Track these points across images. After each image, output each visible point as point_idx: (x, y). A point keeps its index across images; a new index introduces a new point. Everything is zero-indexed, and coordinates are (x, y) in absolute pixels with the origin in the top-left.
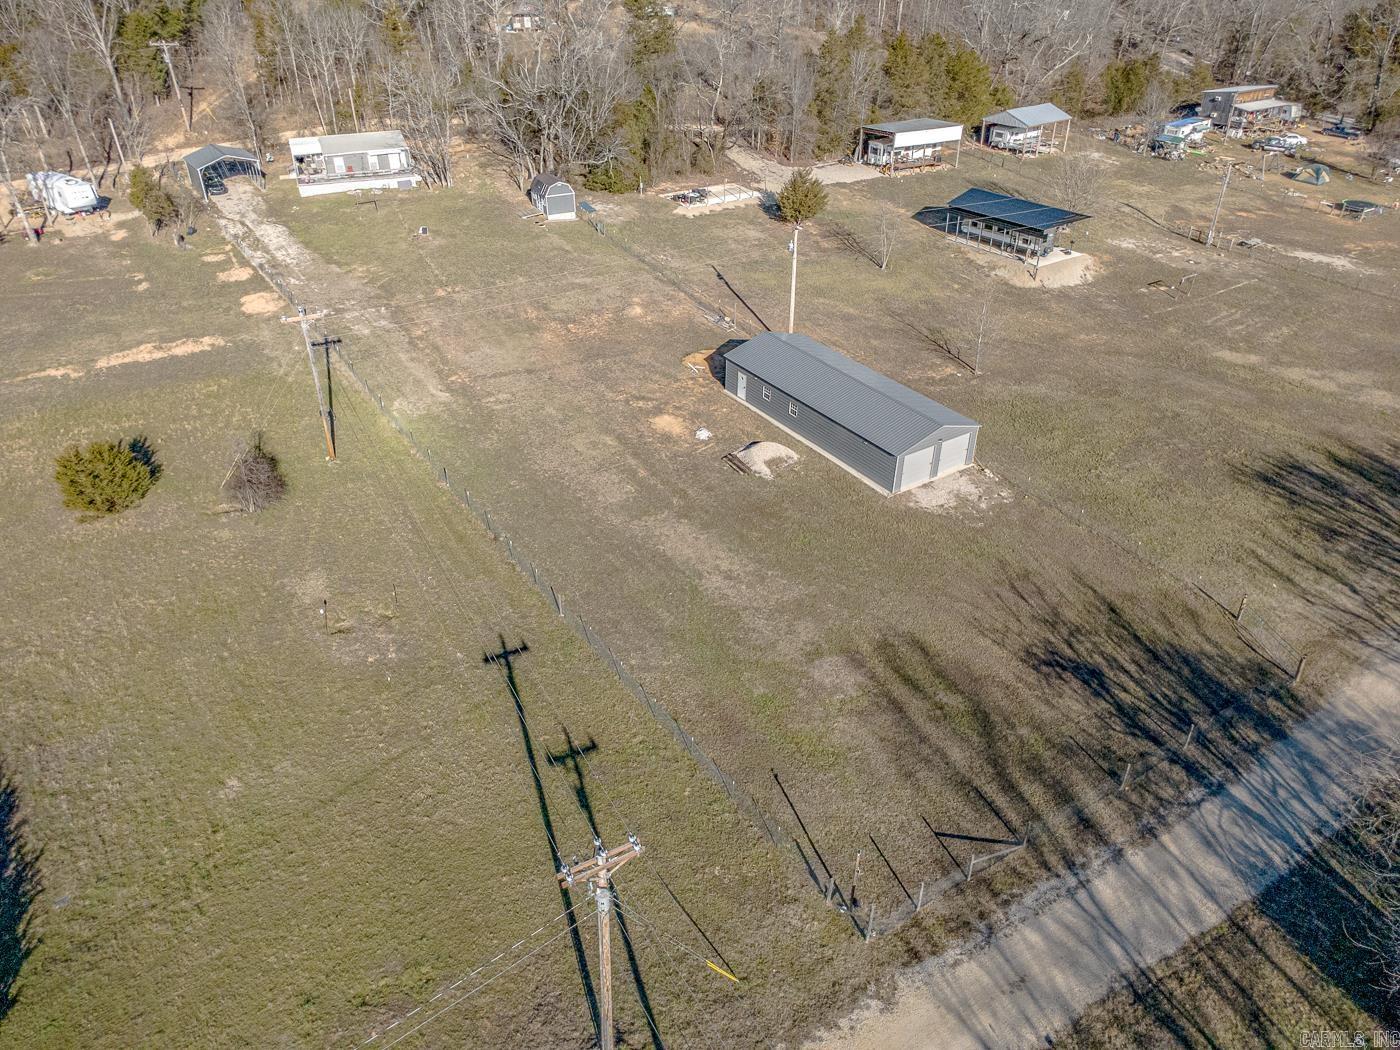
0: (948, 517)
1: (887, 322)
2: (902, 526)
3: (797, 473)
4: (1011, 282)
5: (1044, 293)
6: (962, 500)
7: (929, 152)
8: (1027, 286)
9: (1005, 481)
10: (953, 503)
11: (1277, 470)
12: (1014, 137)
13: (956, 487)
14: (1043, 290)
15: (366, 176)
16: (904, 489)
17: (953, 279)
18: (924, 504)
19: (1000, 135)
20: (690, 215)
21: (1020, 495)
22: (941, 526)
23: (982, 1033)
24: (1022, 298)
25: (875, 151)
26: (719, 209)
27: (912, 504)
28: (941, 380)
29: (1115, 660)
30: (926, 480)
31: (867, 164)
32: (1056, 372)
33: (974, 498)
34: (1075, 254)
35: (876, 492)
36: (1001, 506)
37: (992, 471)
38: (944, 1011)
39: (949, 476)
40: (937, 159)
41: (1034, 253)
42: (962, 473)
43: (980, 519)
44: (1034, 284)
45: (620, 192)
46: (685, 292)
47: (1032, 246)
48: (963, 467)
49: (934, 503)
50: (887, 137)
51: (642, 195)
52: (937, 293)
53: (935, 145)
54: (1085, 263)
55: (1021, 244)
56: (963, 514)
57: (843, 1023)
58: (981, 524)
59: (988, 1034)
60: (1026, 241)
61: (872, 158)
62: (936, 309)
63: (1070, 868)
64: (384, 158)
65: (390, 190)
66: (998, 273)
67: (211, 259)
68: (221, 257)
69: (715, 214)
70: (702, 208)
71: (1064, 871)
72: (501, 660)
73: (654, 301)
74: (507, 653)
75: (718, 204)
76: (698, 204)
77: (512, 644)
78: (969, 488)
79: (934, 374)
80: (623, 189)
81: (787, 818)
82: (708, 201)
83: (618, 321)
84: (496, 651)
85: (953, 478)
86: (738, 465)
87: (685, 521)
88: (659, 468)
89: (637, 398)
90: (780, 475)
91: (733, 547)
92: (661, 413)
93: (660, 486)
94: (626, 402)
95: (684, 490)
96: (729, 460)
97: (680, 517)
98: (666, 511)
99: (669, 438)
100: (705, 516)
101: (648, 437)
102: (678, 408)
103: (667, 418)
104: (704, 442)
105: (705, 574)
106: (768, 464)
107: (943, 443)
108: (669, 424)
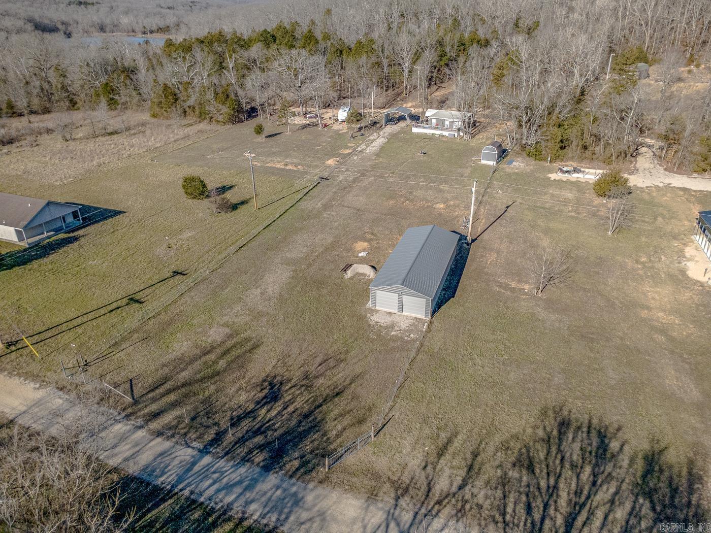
6: (391, 326)
8: (695, 277)
10: (384, 325)
11: (585, 425)
13: (400, 321)
15: (441, 129)
16: (378, 308)
18: (373, 318)
23: (29, 411)
27: (368, 315)
29: (293, 403)
30: (392, 311)
38: (37, 400)
42: (415, 319)
48: (421, 317)
51: (548, 164)
57: (27, 382)
63: (126, 416)
64: (452, 123)
65: (443, 136)
66: (688, 264)
67: (349, 145)
68: (353, 145)
69: (568, 182)
70: (565, 177)
71: (123, 415)
72: (176, 273)
73: (458, 206)
74: (181, 273)
75: (578, 178)
76: (566, 175)
77: (185, 273)
78: (404, 325)
79: (513, 285)
80: (541, 159)
81: (123, 346)
82: (575, 175)
83: (428, 207)
84: (180, 271)
85: (407, 318)
86: (346, 268)
87: (292, 273)
88: (324, 255)
89: (372, 233)
90: (352, 279)
91: (284, 287)
92: (370, 241)
93: (310, 260)
94: (365, 233)
95: (313, 265)
96: (347, 265)
97: (293, 271)
98: (294, 267)
99: (350, 250)
100: (300, 275)
101: (345, 246)
102: (378, 243)
103: (366, 244)
104: (358, 257)
105: (259, 288)
106: (357, 274)
107: (405, 296)
108: (361, 246)
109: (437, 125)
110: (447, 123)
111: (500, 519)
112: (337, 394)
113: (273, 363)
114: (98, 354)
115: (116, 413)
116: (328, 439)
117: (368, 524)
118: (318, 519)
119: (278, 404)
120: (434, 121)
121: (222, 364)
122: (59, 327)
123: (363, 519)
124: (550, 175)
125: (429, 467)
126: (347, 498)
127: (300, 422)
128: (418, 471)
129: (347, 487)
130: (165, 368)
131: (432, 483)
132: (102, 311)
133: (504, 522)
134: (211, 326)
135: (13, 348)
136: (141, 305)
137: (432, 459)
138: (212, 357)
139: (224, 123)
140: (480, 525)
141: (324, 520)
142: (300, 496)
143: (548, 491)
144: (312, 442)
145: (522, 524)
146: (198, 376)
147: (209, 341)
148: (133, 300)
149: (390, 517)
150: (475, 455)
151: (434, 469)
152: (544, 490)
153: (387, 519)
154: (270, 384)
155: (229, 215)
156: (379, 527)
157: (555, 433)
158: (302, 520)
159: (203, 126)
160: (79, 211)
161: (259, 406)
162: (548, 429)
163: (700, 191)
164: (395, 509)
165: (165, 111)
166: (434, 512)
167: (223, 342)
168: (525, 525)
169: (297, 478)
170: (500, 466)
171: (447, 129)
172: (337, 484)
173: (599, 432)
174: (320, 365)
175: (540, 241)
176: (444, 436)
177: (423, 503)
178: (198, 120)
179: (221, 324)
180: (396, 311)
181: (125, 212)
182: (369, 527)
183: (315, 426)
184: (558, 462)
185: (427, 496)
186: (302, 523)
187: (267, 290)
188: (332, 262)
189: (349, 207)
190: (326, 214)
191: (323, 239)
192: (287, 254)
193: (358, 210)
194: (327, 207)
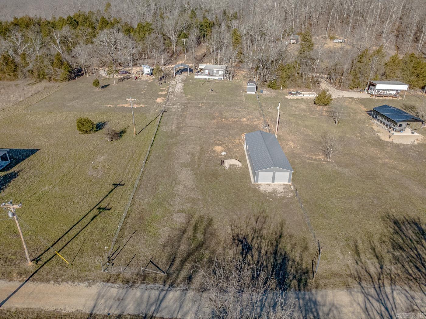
0: (264, 194)
3: (237, 170)
4: (381, 138)
5: (390, 144)
6: (274, 191)
7: (394, 92)
8: (386, 140)
9: (295, 191)
10: (270, 191)
11: (405, 221)
13: (277, 188)
15: (212, 75)
16: (259, 183)
18: (261, 189)
20: (289, 98)
21: (295, 196)
22: (258, 196)
23: (98, 303)
24: (379, 143)
25: (371, 89)
27: (257, 188)
29: (261, 248)
30: (269, 183)
31: (368, 93)
33: (279, 192)
34: (416, 134)
35: (251, 181)
36: (284, 197)
37: (294, 187)
38: (97, 294)
40: (395, 95)
42: (284, 185)
43: (273, 198)
44: (389, 140)
46: (264, 118)
48: (286, 183)
49: (265, 189)
50: (374, 85)
51: (281, 91)
53: (397, 90)
54: (419, 138)
56: (270, 195)
57: (76, 283)
58: (271, 199)
59: (99, 304)
63: (170, 285)
64: (218, 71)
65: (215, 80)
66: (379, 134)
67: (162, 89)
68: (164, 89)
69: (297, 99)
70: (295, 97)
71: (167, 285)
72: (116, 185)
73: (253, 118)
74: (119, 185)
75: (301, 97)
76: (295, 96)
77: (122, 183)
78: (281, 189)
79: (314, 157)
80: (276, 89)
81: (125, 241)
82: (298, 95)
83: (237, 121)
84: (118, 183)
85: (279, 185)
86: (222, 163)
87: (192, 171)
88: (202, 158)
89: (219, 140)
90: (230, 169)
91: (195, 181)
92: (220, 145)
93: (197, 162)
94: (215, 141)
95: (201, 165)
96: (221, 161)
97: (192, 170)
98: (190, 168)
99: (214, 152)
100: (198, 172)
101: (209, 150)
102: (226, 146)
103: (220, 147)
104: (222, 155)
105: (180, 185)
106: (231, 165)
107: (276, 173)
108: (218, 149)
109: (209, 73)
110: (215, 72)
111: (411, 278)
112: (280, 236)
113: (229, 228)
114: (111, 250)
115: (162, 286)
116: (298, 263)
117: (359, 301)
118: (333, 309)
119: (254, 251)
120: (207, 71)
121: (199, 236)
122: (63, 239)
123: (355, 301)
124: (287, 97)
125: (359, 262)
126: (337, 292)
127: (275, 258)
128: (356, 266)
129: (332, 286)
130: (166, 248)
131: (367, 269)
132: (86, 221)
133: (414, 278)
134: (172, 215)
135: (41, 263)
136: (111, 211)
137: (356, 257)
138: (189, 233)
139: (62, 80)
140: (406, 284)
141: (336, 308)
142: (313, 299)
143: (417, 257)
144: (291, 267)
145: (421, 277)
146: (192, 247)
147: (178, 223)
148: (102, 210)
149: (366, 295)
150: (374, 249)
151: (361, 262)
152: (415, 257)
153: (365, 296)
154: (239, 240)
155: (120, 141)
156: (365, 302)
157: (396, 228)
158: (327, 312)
159: (44, 84)
160: (7, 153)
161: (244, 255)
162: (393, 227)
163: (358, 98)
164: (363, 289)
165: (8, 75)
166: (381, 284)
167: (188, 223)
168: (423, 277)
169: (303, 290)
170: (388, 252)
171: (215, 76)
172: (326, 286)
173: (413, 222)
174: (256, 222)
175: (307, 132)
176: (351, 244)
177: (373, 282)
178: (38, 80)
179: (176, 211)
180: (271, 183)
181: (39, 150)
182: (360, 303)
183: (285, 258)
184: (410, 242)
185: (371, 277)
186: (328, 314)
187: (186, 185)
188: (211, 161)
189: (193, 127)
190: (182, 133)
191: (193, 148)
192: (179, 160)
193: (200, 128)
194: (179, 128)
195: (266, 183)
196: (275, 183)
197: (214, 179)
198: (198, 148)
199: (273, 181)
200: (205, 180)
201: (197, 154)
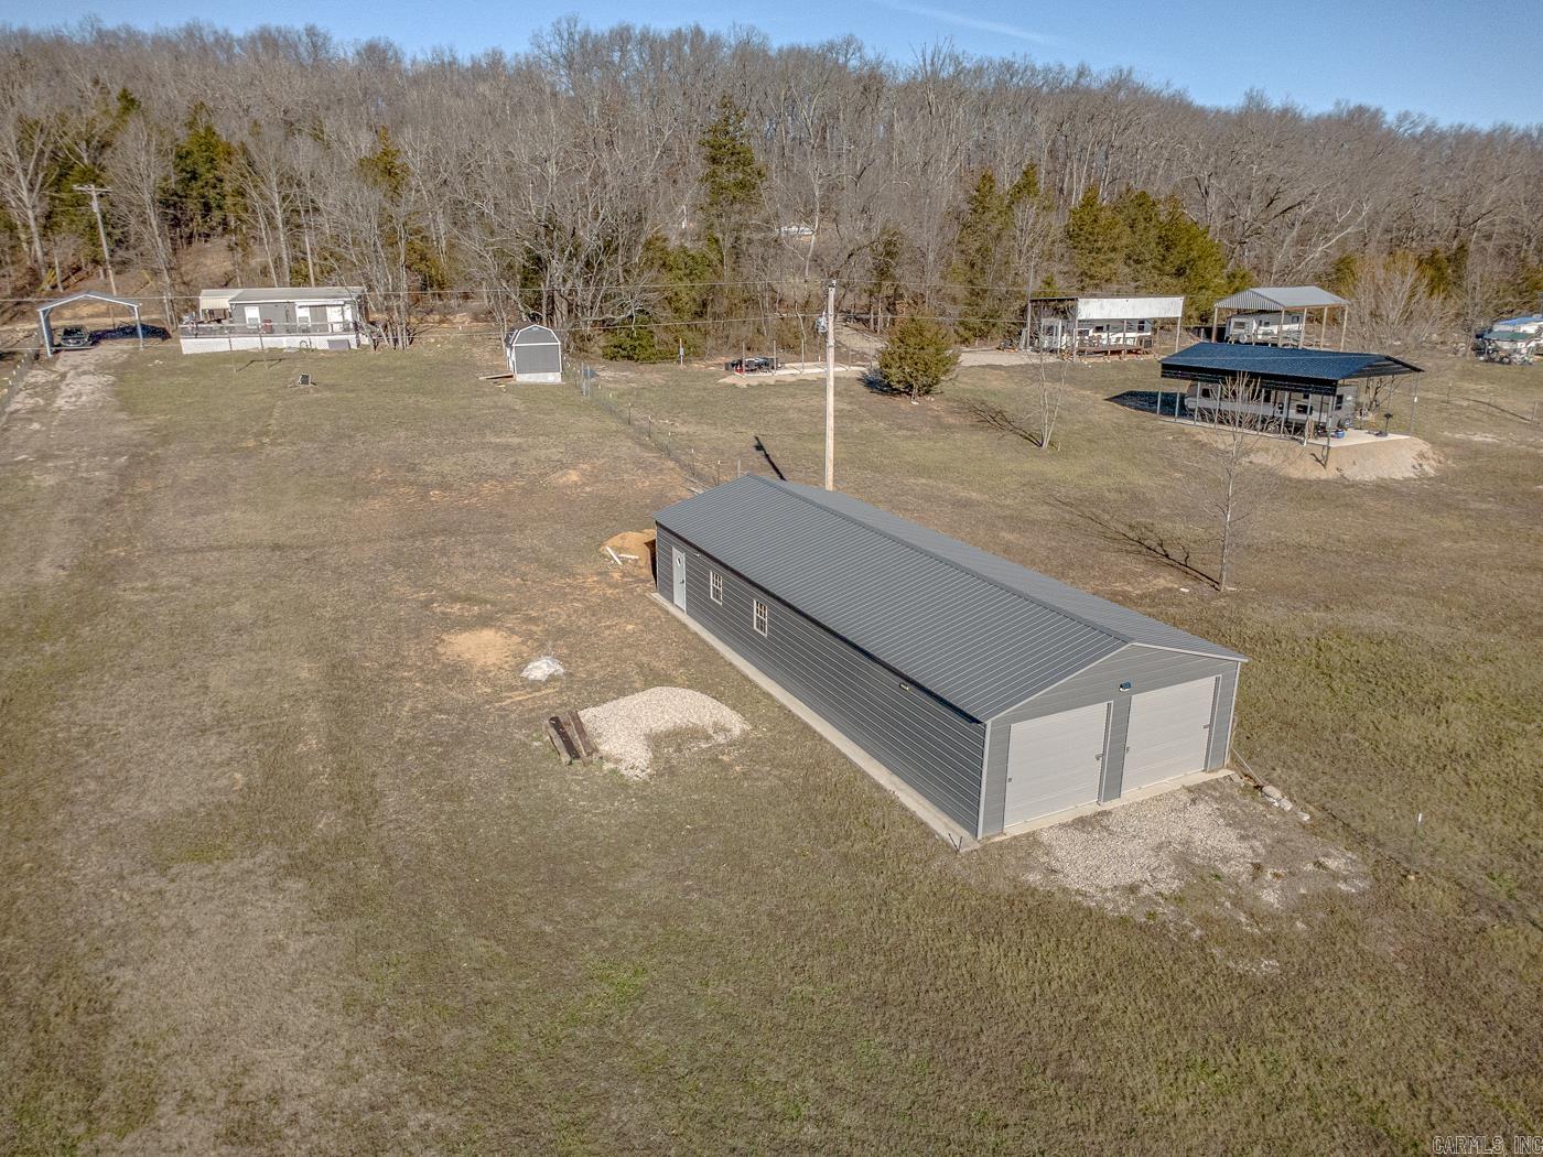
0: (1151, 929)
1: (1042, 512)
2: (990, 951)
3: (726, 767)
4: (1280, 472)
5: (1346, 487)
6: (1200, 875)
7: (1133, 337)
9: (1334, 823)
10: (1169, 884)
12: (1263, 329)
13: (1179, 831)
14: (1343, 483)
16: (1014, 827)
17: (1173, 465)
18: (1074, 879)
19: (1241, 325)
20: (743, 384)
21: (1391, 872)
22: (1127, 961)
24: (1305, 492)
25: (1050, 330)
26: (794, 379)
27: (1034, 878)
28: (1142, 597)
30: (1089, 807)
31: (1037, 351)
32: (1409, 593)
33: (1239, 869)
34: (1394, 436)
35: (929, 833)
36: (1332, 903)
37: (1287, 792)
39: (1158, 799)
41: (1321, 430)
42: (1196, 792)
43: (1269, 944)
44: (1328, 473)
45: (648, 360)
46: (677, 460)
47: (1315, 416)
48: (1198, 777)
49: (1107, 878)
51: (682, 366)
52: (1139, 480)
54: (1418, 448)
55: (1293, 415)
56: (1205, 920)
58: (1268, 966)
60: (1303, 409)
61: (1046, 342)
62: (1138, 499)
65: (312, 350)
66: (1254, 460)
83: (528, 490)
86: (570, 737)
87: (296, 885)
88: (364, 734)
89: (455, 598)
90: (672, 771)
91: (368, 991)
92: (484, 621)
93: (324, 780)
94: (427, 604)
95: (376, 798)
96: (557, 724)
97: (291, 871)
98: (268, 851)
99: (457, 672)
100: (373, 874)
101: (410, 668)
102: (530, 620)
103: (487, 635)
104: (535, 685)
105: (167, 1107)
106: (656, 741)
107: (1133, 696)
108: (482, 647)
124: (728, 381)
171: (306, 331)
180: (1095, 803)
187: (258, 1084)
188: (461, 743)
189: (220, 549)
190: (131, 592)
191: (259, 677)
192: (123, 802)
193: (276, 547)
194: (98, 572)
195: (1068, 815)
196: (1131, 794)
197: (571, 904)
198: (305, 670)
199: (1112, 783)
200: (479, 947)
201: (312, 713)
